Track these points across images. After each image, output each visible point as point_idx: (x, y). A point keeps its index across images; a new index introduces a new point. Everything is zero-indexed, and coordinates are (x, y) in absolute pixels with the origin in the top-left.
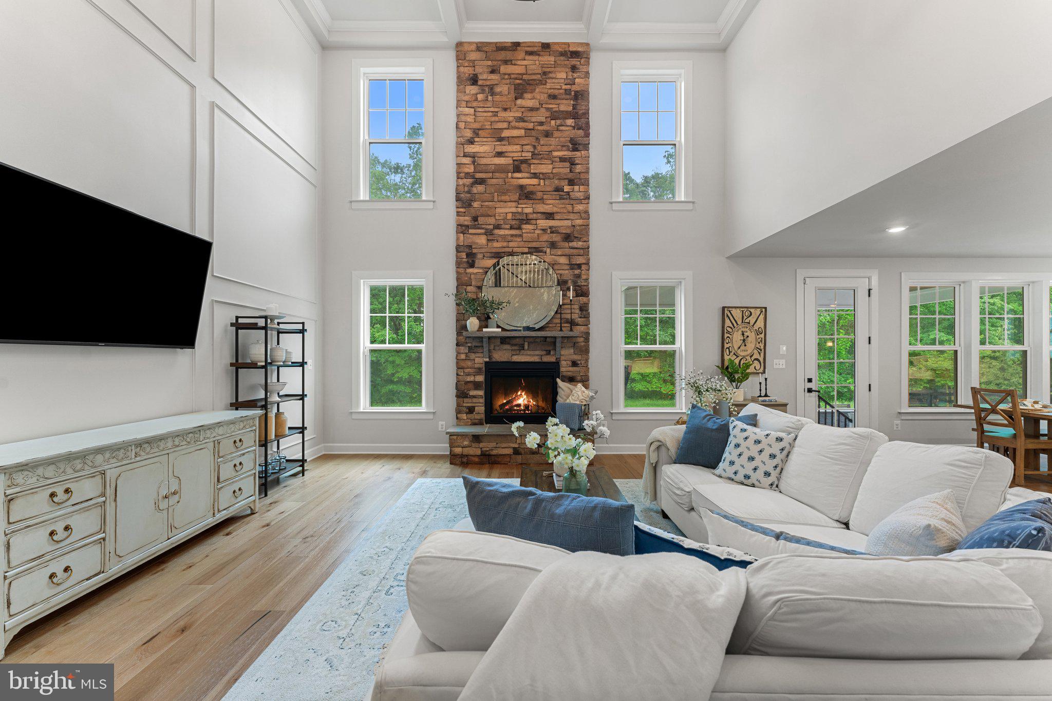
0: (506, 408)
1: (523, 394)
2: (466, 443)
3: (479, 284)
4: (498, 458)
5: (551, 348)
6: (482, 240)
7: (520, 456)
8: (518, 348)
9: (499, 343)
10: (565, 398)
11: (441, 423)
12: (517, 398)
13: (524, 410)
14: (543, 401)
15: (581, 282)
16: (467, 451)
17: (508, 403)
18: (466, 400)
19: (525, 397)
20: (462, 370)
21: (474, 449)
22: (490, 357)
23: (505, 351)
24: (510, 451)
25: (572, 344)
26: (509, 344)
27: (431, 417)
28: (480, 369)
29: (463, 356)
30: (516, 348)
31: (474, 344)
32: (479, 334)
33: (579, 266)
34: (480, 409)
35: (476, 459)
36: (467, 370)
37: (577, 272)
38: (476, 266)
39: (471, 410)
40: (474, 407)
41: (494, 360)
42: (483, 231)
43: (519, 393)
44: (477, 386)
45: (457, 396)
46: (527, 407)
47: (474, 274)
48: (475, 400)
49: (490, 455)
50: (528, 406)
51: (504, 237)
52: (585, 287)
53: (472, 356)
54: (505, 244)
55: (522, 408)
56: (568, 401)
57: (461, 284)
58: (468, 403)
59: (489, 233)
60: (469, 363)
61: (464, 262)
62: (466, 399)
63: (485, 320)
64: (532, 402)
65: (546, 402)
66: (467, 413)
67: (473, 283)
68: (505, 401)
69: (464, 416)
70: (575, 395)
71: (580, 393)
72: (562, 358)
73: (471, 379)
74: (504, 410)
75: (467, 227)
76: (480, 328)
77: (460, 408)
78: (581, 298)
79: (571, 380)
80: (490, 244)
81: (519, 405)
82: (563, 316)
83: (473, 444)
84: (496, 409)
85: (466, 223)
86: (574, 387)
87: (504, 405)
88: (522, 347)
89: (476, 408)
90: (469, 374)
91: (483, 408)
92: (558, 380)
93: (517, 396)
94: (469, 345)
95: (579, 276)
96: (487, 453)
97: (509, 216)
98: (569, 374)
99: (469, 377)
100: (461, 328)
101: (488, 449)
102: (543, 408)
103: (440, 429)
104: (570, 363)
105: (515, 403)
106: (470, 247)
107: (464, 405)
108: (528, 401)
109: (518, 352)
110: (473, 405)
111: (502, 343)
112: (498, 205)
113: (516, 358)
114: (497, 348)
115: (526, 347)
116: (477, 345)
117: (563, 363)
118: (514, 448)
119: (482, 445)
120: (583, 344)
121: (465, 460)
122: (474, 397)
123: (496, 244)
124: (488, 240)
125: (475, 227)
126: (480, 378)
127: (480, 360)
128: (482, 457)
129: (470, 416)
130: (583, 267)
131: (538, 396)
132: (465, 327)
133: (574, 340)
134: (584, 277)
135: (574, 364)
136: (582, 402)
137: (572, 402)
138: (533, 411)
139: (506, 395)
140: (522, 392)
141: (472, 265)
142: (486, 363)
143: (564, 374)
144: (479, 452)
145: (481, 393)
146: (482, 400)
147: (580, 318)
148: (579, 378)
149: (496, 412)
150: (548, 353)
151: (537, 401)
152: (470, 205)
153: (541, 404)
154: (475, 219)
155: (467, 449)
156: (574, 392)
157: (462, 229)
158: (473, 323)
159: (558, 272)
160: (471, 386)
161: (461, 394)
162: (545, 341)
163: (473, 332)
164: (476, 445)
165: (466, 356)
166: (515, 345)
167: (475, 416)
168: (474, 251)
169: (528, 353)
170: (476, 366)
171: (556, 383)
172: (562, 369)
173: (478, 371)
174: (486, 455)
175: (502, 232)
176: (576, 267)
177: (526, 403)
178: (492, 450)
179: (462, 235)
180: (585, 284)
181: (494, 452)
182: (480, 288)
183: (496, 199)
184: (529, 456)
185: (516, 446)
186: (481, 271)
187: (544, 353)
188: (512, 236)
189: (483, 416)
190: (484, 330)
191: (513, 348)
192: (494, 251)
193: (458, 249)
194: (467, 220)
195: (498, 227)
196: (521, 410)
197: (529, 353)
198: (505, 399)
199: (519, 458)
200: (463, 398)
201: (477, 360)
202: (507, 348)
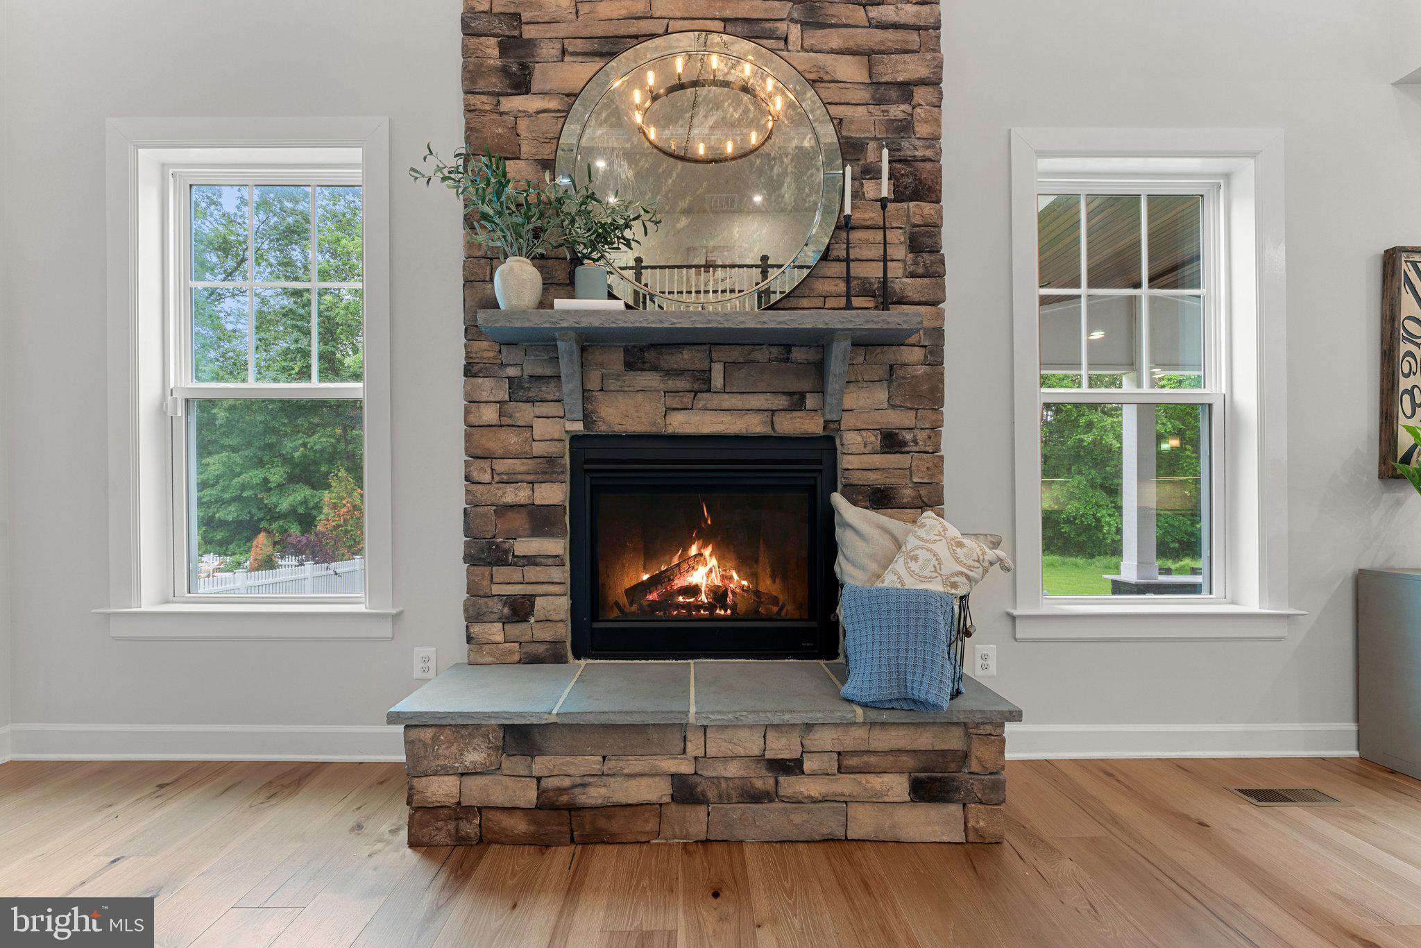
0: (650, 597)
1: (707, 552)
2: (475, 757)
3: (546, 153)
4: (609, 818)
5: (803, 385)
7: (701, 811)
8: (688, 386)
9: (619, 366)
10: (873, 566)
11: (420, 652)
12: (685, 566)
13: (711, 607)
14: (773, 577)
15: (912, 148)
16: (478, 791)
17: (655, 581)
18: (500, 573)
19: (713, 562)
20: (485, 464)
21: (510, 782)
22: (587, 418)
23: (640, 396)
24: (657, 790)
25: (882, 372)
26: (655, 368)
27: (386, 629)
28: (551, 460)
29: (489, 414)
30: (681, 384)
31: (530, 369)
32: (541, 320)
33: (905, 90)
34: (554, 604)
35: (520, 825)
36: (502, 466)
37: (897, 111)
38: (535, 87)
39: (520, 610)
40: (530, 599)
41: (602, 428)
43: (694, 550)
44: (540, 520)
45: (469, 560)
46: (719, 596)
47: (527, 115)
48: (532, 573)
49: (573, 809)
50: (725, 594)
52: (928, 166)
53: (524, 413)
54: (639, 8)
55: (703, 598)
56: (889, 580)
58: (507, 582)
60: (512, 440)
61: (493, 69)
62: (503, 569)
64: (738, 581)
65: (785, 579)
66: (505, 621)
67: (525, 149)
68: (646, 577)
69: (494, 632)
70: (923, 555)
71: (941, 549)
72: (848, 421)
73: (516, 495)
74: (641, 606)
76: (545, 299)
77: (482, 601)
78: (912, 204)
79: (880, 499)
80: (585, 7)
81: (693, 590)
82: (858, 270)
83: (507, 763)
84: (617, 604)
86: (909, 526)
87: (644, 587)
88: (703, 383)
89: (539, 602)
90: (510, 480)
91: (564, 603)
92: (838, 499)
93: (685, 559)
94: (512, 372)
95: (904, 127)
96: (564, 799)
98: (874, 478)
99: (510, 489)
101: (567, 782)
102: (775, 600)
104: (874, 439)
105: (679, 583)
106: (516, 19)
107: (496, 590)
108: (723, 577)
109: (688, 399)
110: (528, 590)
111: (629, 366)
113: (684, 423)
114: (613, 385)
115: (717, 380)
116: (539, 371)
117: (851, 440)
118: (677, 778)
119: (541, 765)
120: (921, 370)
121: (470, 828)
122: (531, 561)
126: (554, 494)
127: (551, 428)
128: (541, 815)
129: (516, 630)
130: (920, 94)
131: (757, 561)
133: (891, 355)
134: (922, 130)
135: (891, 442)
136: (954, 585)
137: (912, 584)
138: (742, 608)
139: (650, 555)
140: (704, 546)
141: (521, 85)
142: (575, 439)
143: (856, 478)
144: (528, 795)
145: (557, 546)
146: (562, 574)
147: (913, 275)
148: (908, 493)
149: (615, 613)
150: (797, 402)
151: (753, 577)
153: (768, 585)
155: (480, 781)
156: (912, 542)
159: (837, 111)
160: (519, 521)
161: (484, 551)
162: (787, 360)
163: (512, 314)
164: (518, 765)
165: (501, 414)
166: (679, 373)
167: (535, 631)
168: (530, 34)
169: (726, 405)
170: (538, 449)
171: (830, 511)
172: (847, 462)
173: (547, 468)
174: (555, 808)
176: (893, 94)
177: (718, 582)
178: (584, 785)
180: (929, 153)
181: (595, 795)
182: (549, 164)
184: (737, 811)
185: (686, 768)
186: (553, 104)
187: (783, 402)
189: (564, 631)
190: (560, 304)
191: (672, 384)
192: (598, 30)
193: (471, 23)
196: (699, 607)
197: (728, 401)
198: (646, 570)
199: (696, 821)
200: (491, 564)
201: (542, 428)
202: (648, 379)
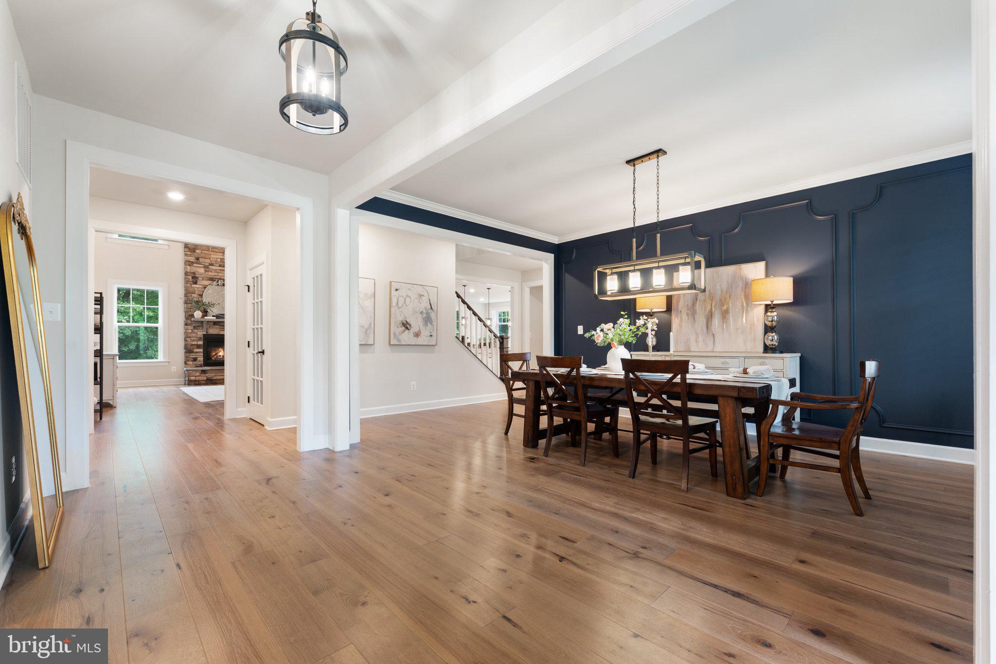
2: (198, 374)
3: (201, 293)
6: (202, 270)
11: (173, 368)
16: (197, 378)
18: (191, 354)
20: (188, 338)
22: (207, 332)
23: (216, 329)
26: (218, 325)
27: (167, 364)
28: (200, 338)
29: (190, 331)
31: (197, 325)
32: (202, 320)
34: (201, 359)
35: (204, 382)
36: (191, 339)
38: (198, 284)
39: (195, 359)
41: (209, 333)
42: (203, 266)
44: (198, 346)
45: (186, 352)
47: (197, 288)
48: (197, 354)
49: (212, 380)
51: (216, 271)
53: (196, 331)
54: (216, 274)
57: (187, 293)
58: (193, 356)
59: (206, 267)
60: (194, 335)
61: (191, 281)
63: (205, 313)
66: (192, 361)
67: (196, 293)
69: (191, 363)
73: (194, 343)
75: (193, 262)
76: (203, 316)
77: (188, 358)
80: (207, 273)
81: (220, 356)
85: (192, 261)
87: (214, 356)
89: (198, 358)
90: (194, 341)
91: (202, 358)
93: (219, 351)
94: (194, 325)
97: (219, 260)
100: (189, 316)
103: (173, 371)
105: (218, 355)
106: (194, 273)
107: (191, 357)
110: (196, 357)
111: (214, 324)
112: (212, 253)
114: (211, 327)
116: (199, 325)
119: (207, 375)
121: (197, 383)
122: (197, 352)
123: (210, 273)
124: (206, 271)
125: (197, 263)
126: (201, 343)
127: (200, 333)
129: (194, 362)
132: (192, 316)
141: (196, 283)
142: (204, 335)
144: (205, 378)
145: (201, 350)
146: (202, 354)
149: (211, 360)
152: (194, 251)
154: (198, 259)
157: (188, 263)
158: (198, 314)
160: (194, 347)
161: (188, 350)
163: (197, 319)
164: (204, 375)
165: (192, 331)
167: (197, 362)
168: (197, 276)
170: (198, 336)
173: (200, 339)
175: (214, 268)
179: (189, 266)
181: (214, 378)
182: (201, 296)
183: (210, 251)
186: (201, 286)
188: (220, 270)
189: (202, 363)
190: (205, 317)
191: (220, 327)
192: (209, 276)
193: (186, 274)
194: (192, 259)
195: (212, 265)
196: (221, 359)
198: (214, 353)
200: (189, 353)
201: (199, 333)
202: (217, 326)
